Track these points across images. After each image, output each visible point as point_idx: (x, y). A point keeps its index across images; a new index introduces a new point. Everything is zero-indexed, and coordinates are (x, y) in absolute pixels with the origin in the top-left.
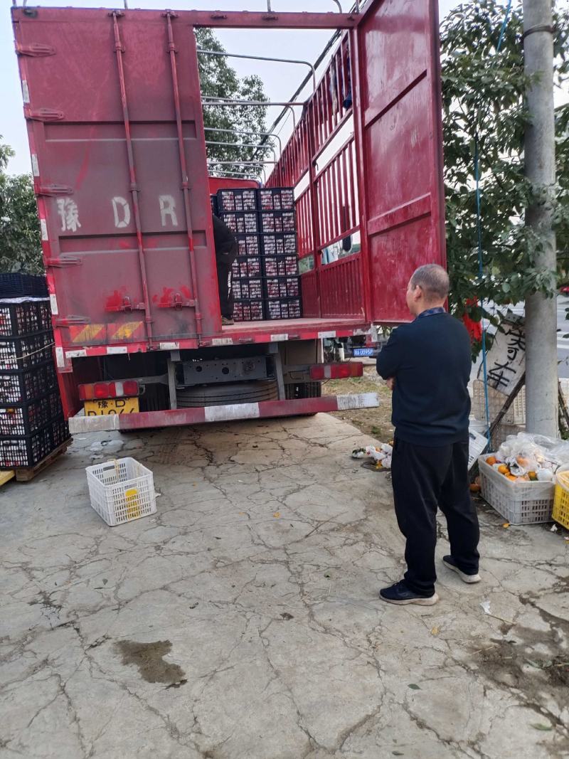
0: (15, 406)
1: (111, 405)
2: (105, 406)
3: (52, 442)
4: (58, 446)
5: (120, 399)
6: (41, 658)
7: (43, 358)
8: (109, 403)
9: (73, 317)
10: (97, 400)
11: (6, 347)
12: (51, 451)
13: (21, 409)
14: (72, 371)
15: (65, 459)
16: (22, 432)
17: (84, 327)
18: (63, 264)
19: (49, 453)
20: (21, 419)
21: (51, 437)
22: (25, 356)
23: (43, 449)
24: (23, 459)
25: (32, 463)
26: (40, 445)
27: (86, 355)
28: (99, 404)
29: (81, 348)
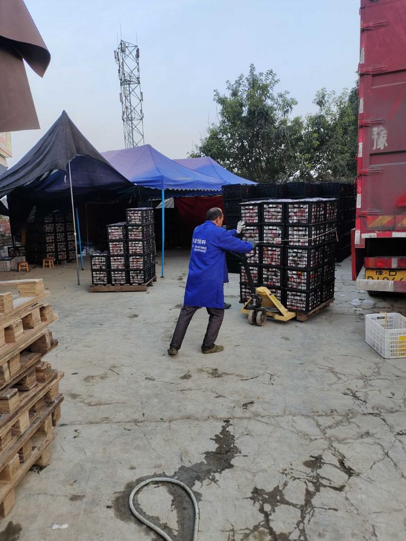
0: (302, 270)
1: (385, 274)
2: (381, 274)
3: (321, 299)
4: (324, 302)
5: (393, 270)
6: (364, 430)
7: (324, 240)
8: (384, 272)
9: (371, 210)
10: (375, 269)
11: (302, 230)
12: (320, 304)
13: (306, 273)
14: (364, 247)
15: (328, 311)
16: (304, 288)
17: (377, 218)
18: (370, 173)
19: (319, 305)
20: (305, 279)
21: (322, 295)
22: (313, 237)
23: (315, 302)
24: (302, 306)
25: (308, 310)
26: (314, 299)
27: (376, 237)
28: (377, 272)
29: (374, 232)
